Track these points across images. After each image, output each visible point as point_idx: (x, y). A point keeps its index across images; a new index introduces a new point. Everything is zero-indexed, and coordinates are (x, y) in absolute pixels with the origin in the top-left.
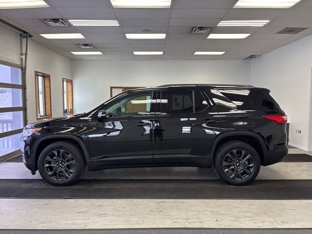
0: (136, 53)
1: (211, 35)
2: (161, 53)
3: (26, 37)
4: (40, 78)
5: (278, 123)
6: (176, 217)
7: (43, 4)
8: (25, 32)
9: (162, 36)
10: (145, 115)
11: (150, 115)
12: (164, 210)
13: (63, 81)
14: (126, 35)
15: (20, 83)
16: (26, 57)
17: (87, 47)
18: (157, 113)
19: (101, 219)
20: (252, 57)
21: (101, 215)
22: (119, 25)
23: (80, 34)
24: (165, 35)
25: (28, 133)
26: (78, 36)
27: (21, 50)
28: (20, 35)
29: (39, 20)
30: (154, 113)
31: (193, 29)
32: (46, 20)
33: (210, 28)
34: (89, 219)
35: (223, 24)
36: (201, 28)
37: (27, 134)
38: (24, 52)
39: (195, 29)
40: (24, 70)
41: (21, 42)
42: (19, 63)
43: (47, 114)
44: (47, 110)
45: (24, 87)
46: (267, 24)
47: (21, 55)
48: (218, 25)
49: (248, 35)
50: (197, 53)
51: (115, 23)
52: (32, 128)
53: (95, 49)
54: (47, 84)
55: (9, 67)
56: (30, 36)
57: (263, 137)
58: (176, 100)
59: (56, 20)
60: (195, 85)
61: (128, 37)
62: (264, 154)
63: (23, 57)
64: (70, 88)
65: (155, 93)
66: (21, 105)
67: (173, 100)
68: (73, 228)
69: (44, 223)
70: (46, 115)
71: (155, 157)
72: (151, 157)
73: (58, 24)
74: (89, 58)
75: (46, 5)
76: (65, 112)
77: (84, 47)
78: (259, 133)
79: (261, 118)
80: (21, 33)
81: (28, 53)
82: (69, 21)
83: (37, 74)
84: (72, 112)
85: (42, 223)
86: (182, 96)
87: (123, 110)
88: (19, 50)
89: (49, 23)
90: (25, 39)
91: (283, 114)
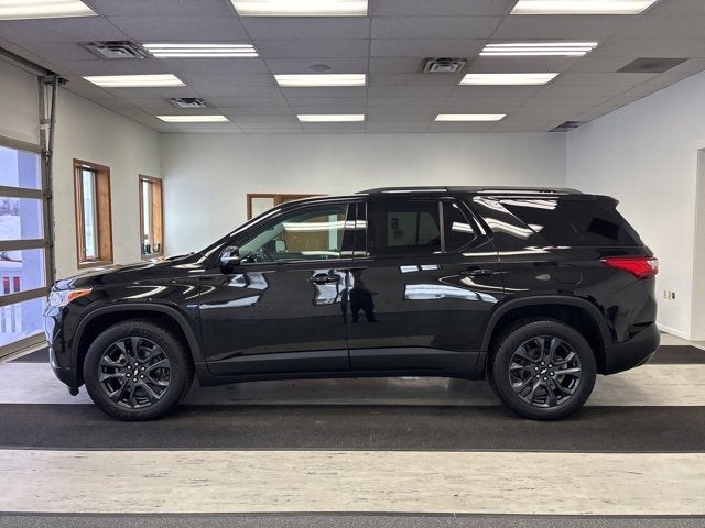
0: (303, 118)
1: (468, 76)
2: (360, 118)
3: (53, 83)
4: (87, 176)
5: (637, 276)
6: (365, 487)
7: (82, 8)
8: (50, 73)
9: (358, 79)
10: (330, 257)
11: (342, 256)
12: (340, 473)
13: (141, 181)
14: (277, 77)
15: (39, 187)
16: (51, 128)
17: (191, 105)
18: (356, 253)
19: (192, 491)
20: (568, 125)
21: (195, 482)
22: (256, 55)
23: (172, 77)
24: (363, 76)
25: (60, 299)
26: (169, 80)
27: (42, 111)
28: (39, 78)
29: (78, 44)
30: (351, 253)
31: (426, 62)
32: (92, 44)
33: (465, 60)
34: (168, 491)
35: (491, 50)
36: (444, 61)
37: (59, 301)
38: (47, 116)
39: (429, 63)
40: (47, 157)
41: (41, 94)
42: (35, 141)
43: (103, 255)
44: (103, 246)
45: (47, 195)
46: (594, 50)
47: (42, 123)
48: (481, 54)
49: (553, 75)
50: (441, 118)
51: (247, 51)
52: (70, 288)
53: (210, 108)
54: (103, 187)
55: (15, 151)
56: (61, 80)
57: (601, 308)
58: (395, 223)
59: (114, 45)
60: (445, 188)
61: (279, 82)
62: (606, 347)
63: (46, 127)
64: (156, 197)
65: (352, 206)
66: (41, 236)
67: (390, 222)
68: (128, 511)
69: (67, 498)
70: (100, 258)
71: (353, 353)
72: (344, 354)
73: (120, 53)
74: (199, 131)
75: (88, 12)
76: (146, 250)
77: (185, 105)
78: (591, 299)
79: (596, 263)
80: (41, 74)
81: (56, 118)
82: (145, 46)
83: (79, 166)
84: (161, 250)
85: (62, 499)
86: (416, 214)
87: (280, 246)
88: (36, 113)
89: (101, 50)
90: (51, 88)
91: (649, 255)
